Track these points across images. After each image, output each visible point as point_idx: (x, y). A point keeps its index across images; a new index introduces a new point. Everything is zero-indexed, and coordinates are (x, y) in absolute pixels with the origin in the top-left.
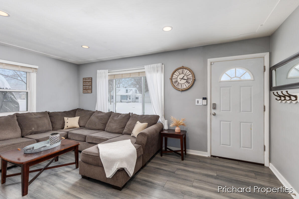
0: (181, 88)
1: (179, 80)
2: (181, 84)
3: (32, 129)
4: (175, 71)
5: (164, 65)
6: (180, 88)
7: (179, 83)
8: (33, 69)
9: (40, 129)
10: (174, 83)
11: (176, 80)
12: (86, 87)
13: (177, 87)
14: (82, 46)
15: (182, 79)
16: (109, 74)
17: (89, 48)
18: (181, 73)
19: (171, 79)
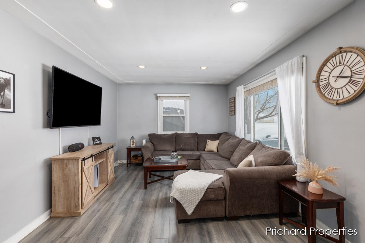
0: (338, 99)
1: (332, 80)
2: (338, 89)
3: (180, 146)
4: (324, 64)
5: (304, 58)
6: (335, 98)
7: (332, 88)
8: (186, 98)
9: (186, 147)
10: (322, 90)
11: (327, 81)
12: (231, 109)
13: (329, 97)
14: (200, 68)
15: (338, 77)
16: (246, 90)
17: (207, 68)
18: (338, 64)
19: (317, 82)
